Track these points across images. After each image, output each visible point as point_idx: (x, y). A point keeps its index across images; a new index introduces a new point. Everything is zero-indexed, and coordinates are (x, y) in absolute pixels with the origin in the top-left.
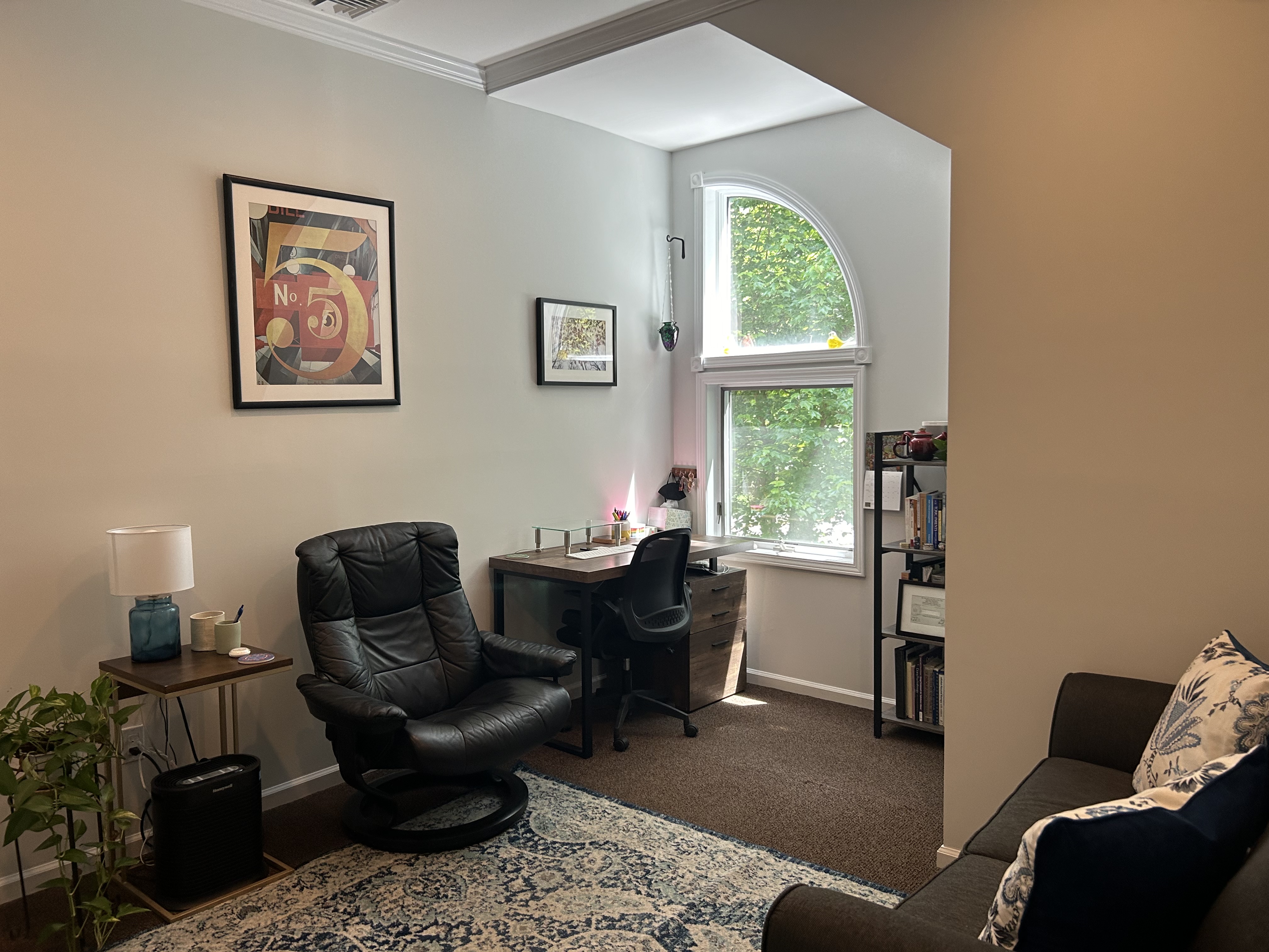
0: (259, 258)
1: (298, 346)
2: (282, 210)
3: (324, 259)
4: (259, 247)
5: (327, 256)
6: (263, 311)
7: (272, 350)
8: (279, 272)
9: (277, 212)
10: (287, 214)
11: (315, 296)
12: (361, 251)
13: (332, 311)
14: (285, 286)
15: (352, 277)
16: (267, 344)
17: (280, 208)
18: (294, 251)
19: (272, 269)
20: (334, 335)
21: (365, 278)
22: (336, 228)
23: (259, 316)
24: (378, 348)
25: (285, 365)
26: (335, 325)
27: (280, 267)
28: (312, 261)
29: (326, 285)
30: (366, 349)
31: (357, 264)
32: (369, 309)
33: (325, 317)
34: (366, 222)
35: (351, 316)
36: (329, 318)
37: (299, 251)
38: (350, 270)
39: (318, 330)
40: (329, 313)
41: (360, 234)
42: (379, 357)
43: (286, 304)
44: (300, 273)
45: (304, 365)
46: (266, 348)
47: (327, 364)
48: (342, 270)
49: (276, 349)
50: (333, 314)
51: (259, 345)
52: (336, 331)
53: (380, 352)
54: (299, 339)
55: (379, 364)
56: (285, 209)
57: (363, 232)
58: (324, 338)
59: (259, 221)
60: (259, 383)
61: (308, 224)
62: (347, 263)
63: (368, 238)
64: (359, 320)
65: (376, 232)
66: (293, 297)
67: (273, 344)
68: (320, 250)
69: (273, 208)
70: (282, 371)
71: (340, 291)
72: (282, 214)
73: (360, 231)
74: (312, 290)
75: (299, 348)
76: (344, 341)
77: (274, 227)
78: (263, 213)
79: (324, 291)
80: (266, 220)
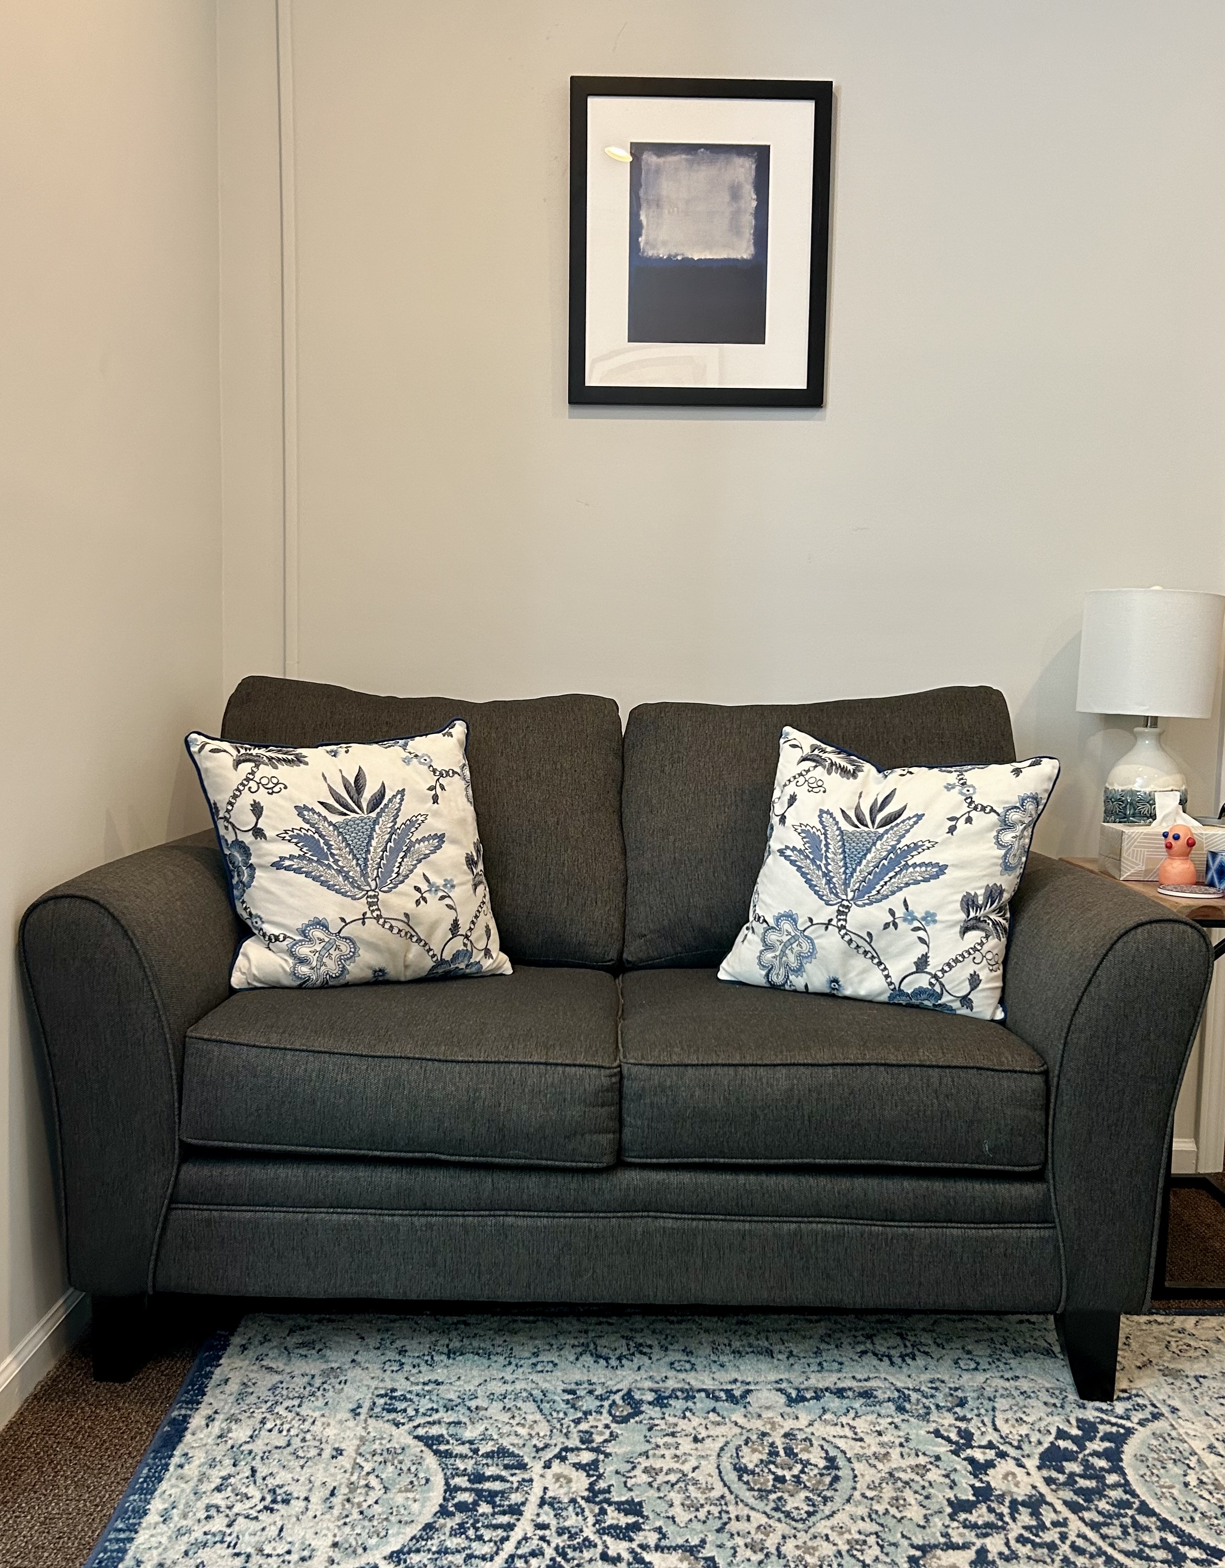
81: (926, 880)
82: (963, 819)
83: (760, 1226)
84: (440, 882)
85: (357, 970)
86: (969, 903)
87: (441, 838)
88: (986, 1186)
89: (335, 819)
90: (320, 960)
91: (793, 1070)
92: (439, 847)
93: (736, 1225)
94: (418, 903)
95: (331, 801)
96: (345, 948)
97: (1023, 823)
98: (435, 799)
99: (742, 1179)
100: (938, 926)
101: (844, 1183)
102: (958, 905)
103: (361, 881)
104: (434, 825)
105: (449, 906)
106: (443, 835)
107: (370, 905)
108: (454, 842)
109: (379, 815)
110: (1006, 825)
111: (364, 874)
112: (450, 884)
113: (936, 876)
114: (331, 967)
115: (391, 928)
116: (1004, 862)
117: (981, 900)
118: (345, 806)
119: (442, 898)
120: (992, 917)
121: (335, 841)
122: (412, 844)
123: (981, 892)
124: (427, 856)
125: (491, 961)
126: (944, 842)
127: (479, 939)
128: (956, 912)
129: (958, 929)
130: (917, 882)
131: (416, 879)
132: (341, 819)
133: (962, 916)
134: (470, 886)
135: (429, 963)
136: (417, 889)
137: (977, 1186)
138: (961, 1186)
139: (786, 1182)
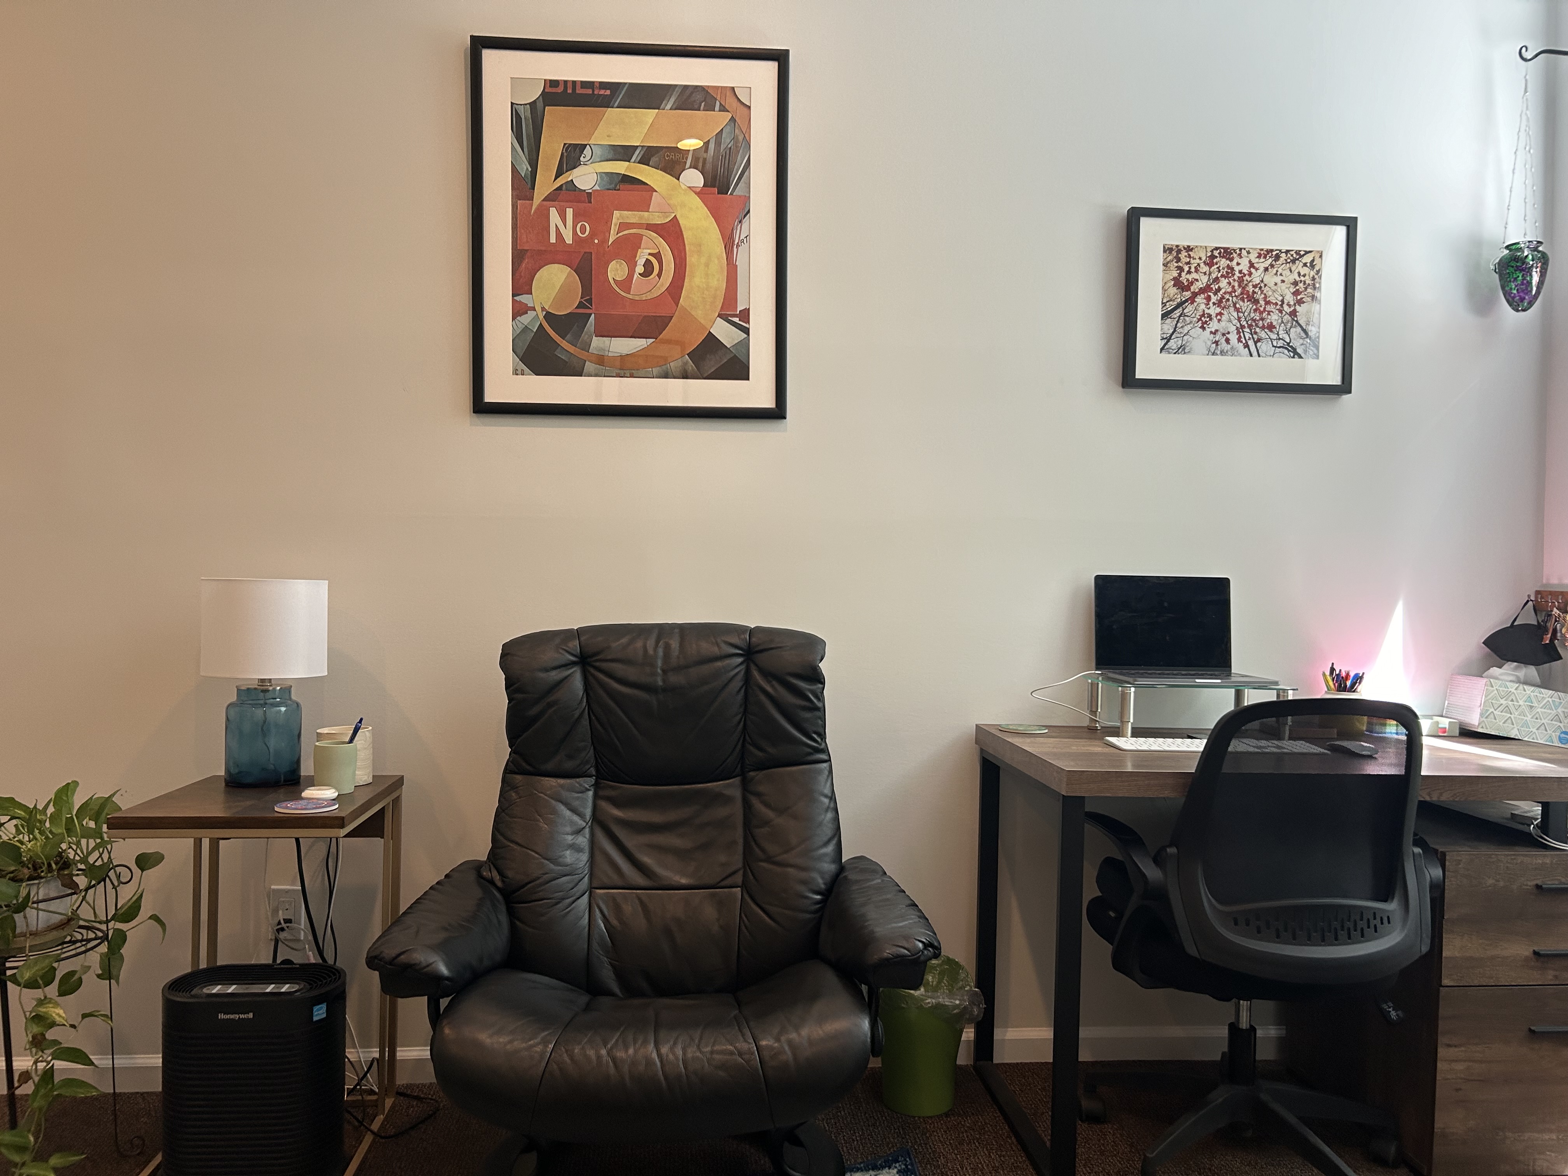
0: (524, 168)
1: (588, 311)
2: (570, 86)
3: (644, 161)
4: (526, 150)
5: (649, 156)
6: (528, 254)
7: (541, 317)
8: (560, 188)
9: (560, 89)
10: (579, 91)
11: (623, 226)
12: (718, 143)
13: (655, 251)
14: (570, 212)
15: (698, 190)
16: (534, 309)
17: (566, 82)
18: (587, 151)
19: (545, 184)
20: (656, 293)
21: (723, 190)
22: (669, 106)
23: (521, 262)
24: (745, 315)
25: (564, 344)
26: (659, 275)
27: (561, 181)
28: (620, 167)
29: (645, 206)
30: (720, 316)
31: (709, 166)
32: (729, 244)
33: (641, 262)
34: (729, 93)
35: (692, 259)
36: (648, 264)
37: (598, 151)
38: (693, 178)
39: (626, 284)
40: (650, 254)
41: (716, 114)
42: (747, 331)
43: (569, 240)
44: (597, 188)
45: (597, 343)
46: (531, 314)
47: (640, 344)
48: (678, 179)
49: (549, 316)
50: (658, 256)
51: (519, 311)
52: (662, 285)
53: (748, 322)
54: (591, 299)
55: (745, 345)
56: (574, 82)
57: (723, 109)
58: (637, 298)
59: (528, 106)
60: (515, 372)
61: (616, 105)
62: (688, 165)
63: (733, 120)
64: (707, 265)
65: (749, 107)
66: (583, 230)
67: (543, 309)
68: (637, 146)
69: (554, 83)
70: (558, 353)
71: (674, 215)
72: (570, 91)
73: (717, 108)
74: (618, 216)
75: (591, 314)
76: (677, 304)
77: (552, 114)
78: (535, 94)
79: (641, 218)
80: (540, 104)
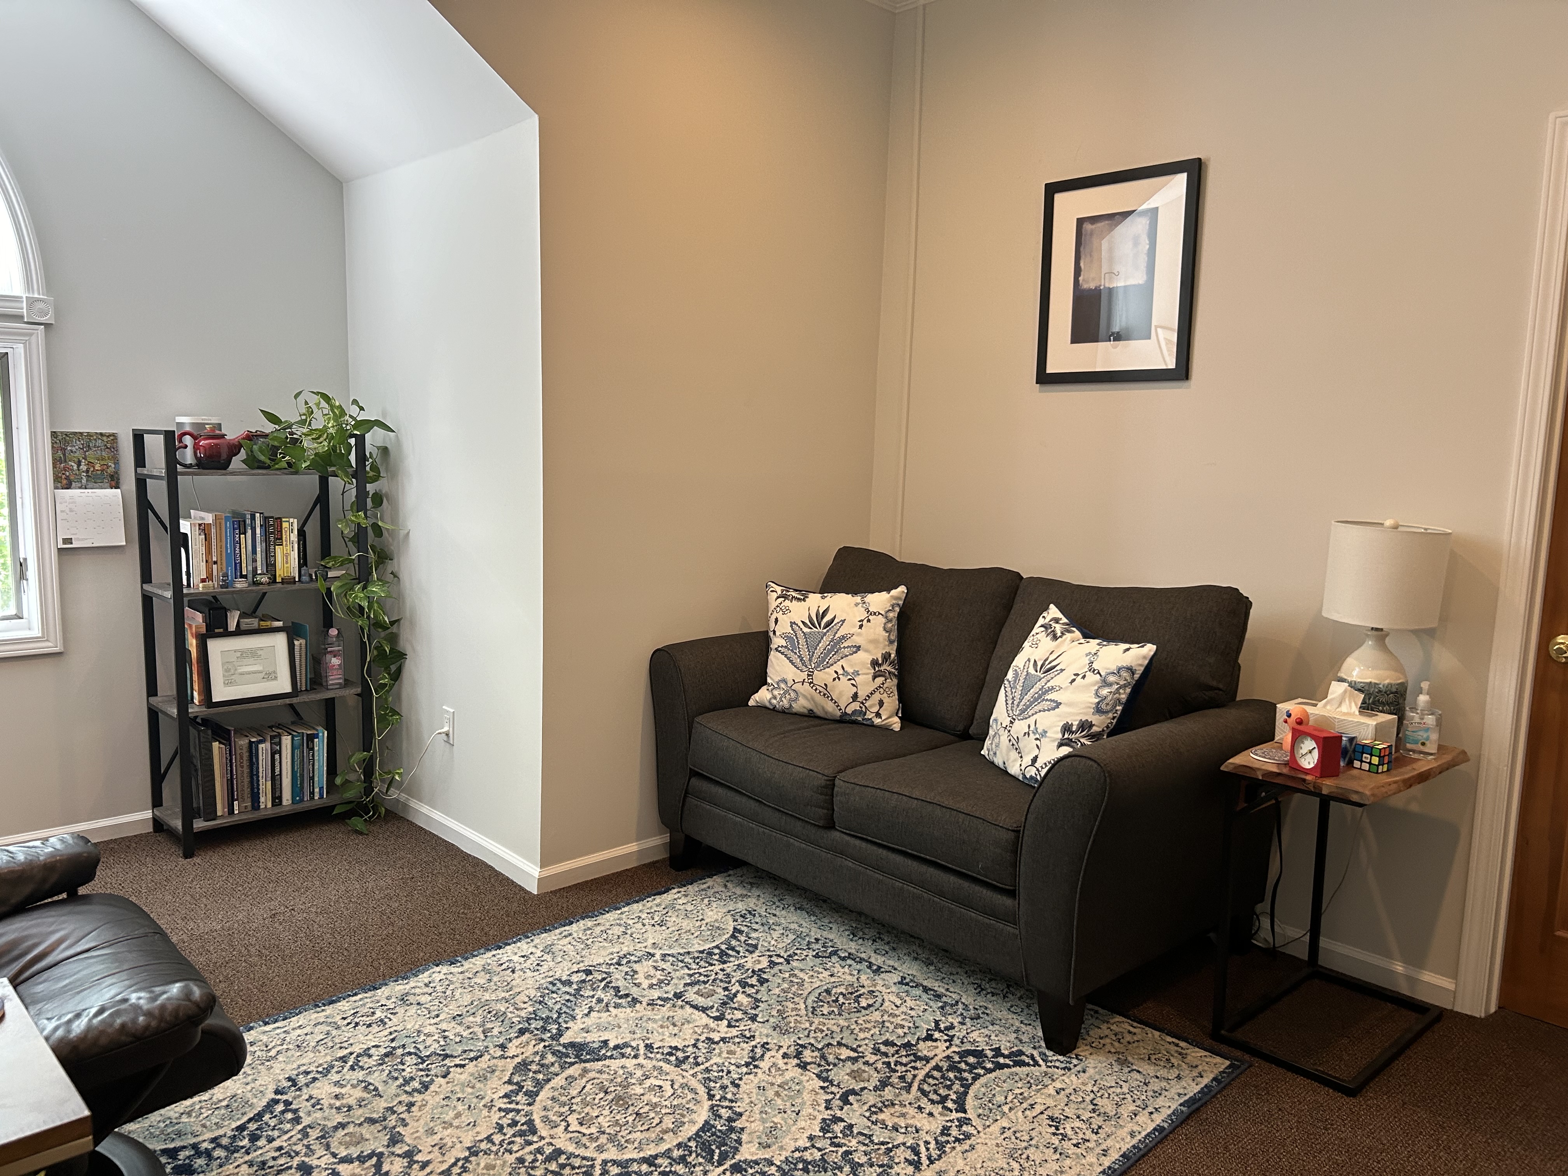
81: (1049, 710)
82: (1081, 676)
83: (888, 880)
84: (850, 670)
85: (797, 707)
86: (1067, 728)
87: (858, 648)
88: (989, 892)
89: (806, 630)
90: (781, 698)
91: (901, 797)
92: (856, 652)
93: (877, 875)
94: (834, 679)
95: (807, 622)
96: (793, 695)
97: (1118, 684)
98: (861, 627)
99: (880, 850)
100: (1047, 739)
101: (924, 868)
102: (1059, 728)
103: (808, 663)
104: (857, 640)
105: (853, 685)
106: (860, 647)
107: (809, 675)
108: (866, 651)
109: (828, 631)
110: (1105, 683)
111: (810, 660)
112: (857, 673)
113: (1054, 709)
114: (785, 703)
115: (816, 690)
116: (1097, 707)
117: (1074, 728)
118: (813, 625)
119: (850, 679)
120: (1082, 740)
121: (802, 641)
122: (840, 648)
123: (1076, 723)
124: (847, 656)
125: (880, 720)
126: (1067, 688)
127: (872, 706)
128: (1057, 733)
129: (1056, 744)
130: (1044, 710)
131: (837, 667)
132: (809, 630)
133: (1060, 736)
134: (870, 677)
135: (839, 713)
136: (836, 672)
137: (985, 891)
138: (977, 888)
139: (898, 859)
